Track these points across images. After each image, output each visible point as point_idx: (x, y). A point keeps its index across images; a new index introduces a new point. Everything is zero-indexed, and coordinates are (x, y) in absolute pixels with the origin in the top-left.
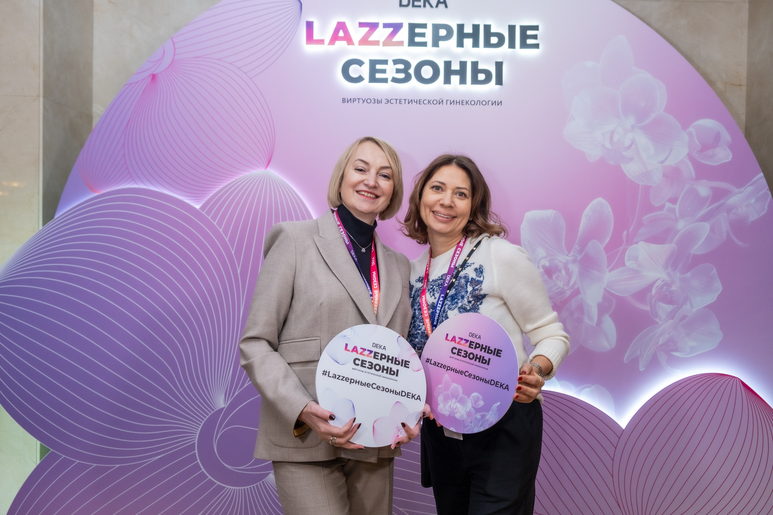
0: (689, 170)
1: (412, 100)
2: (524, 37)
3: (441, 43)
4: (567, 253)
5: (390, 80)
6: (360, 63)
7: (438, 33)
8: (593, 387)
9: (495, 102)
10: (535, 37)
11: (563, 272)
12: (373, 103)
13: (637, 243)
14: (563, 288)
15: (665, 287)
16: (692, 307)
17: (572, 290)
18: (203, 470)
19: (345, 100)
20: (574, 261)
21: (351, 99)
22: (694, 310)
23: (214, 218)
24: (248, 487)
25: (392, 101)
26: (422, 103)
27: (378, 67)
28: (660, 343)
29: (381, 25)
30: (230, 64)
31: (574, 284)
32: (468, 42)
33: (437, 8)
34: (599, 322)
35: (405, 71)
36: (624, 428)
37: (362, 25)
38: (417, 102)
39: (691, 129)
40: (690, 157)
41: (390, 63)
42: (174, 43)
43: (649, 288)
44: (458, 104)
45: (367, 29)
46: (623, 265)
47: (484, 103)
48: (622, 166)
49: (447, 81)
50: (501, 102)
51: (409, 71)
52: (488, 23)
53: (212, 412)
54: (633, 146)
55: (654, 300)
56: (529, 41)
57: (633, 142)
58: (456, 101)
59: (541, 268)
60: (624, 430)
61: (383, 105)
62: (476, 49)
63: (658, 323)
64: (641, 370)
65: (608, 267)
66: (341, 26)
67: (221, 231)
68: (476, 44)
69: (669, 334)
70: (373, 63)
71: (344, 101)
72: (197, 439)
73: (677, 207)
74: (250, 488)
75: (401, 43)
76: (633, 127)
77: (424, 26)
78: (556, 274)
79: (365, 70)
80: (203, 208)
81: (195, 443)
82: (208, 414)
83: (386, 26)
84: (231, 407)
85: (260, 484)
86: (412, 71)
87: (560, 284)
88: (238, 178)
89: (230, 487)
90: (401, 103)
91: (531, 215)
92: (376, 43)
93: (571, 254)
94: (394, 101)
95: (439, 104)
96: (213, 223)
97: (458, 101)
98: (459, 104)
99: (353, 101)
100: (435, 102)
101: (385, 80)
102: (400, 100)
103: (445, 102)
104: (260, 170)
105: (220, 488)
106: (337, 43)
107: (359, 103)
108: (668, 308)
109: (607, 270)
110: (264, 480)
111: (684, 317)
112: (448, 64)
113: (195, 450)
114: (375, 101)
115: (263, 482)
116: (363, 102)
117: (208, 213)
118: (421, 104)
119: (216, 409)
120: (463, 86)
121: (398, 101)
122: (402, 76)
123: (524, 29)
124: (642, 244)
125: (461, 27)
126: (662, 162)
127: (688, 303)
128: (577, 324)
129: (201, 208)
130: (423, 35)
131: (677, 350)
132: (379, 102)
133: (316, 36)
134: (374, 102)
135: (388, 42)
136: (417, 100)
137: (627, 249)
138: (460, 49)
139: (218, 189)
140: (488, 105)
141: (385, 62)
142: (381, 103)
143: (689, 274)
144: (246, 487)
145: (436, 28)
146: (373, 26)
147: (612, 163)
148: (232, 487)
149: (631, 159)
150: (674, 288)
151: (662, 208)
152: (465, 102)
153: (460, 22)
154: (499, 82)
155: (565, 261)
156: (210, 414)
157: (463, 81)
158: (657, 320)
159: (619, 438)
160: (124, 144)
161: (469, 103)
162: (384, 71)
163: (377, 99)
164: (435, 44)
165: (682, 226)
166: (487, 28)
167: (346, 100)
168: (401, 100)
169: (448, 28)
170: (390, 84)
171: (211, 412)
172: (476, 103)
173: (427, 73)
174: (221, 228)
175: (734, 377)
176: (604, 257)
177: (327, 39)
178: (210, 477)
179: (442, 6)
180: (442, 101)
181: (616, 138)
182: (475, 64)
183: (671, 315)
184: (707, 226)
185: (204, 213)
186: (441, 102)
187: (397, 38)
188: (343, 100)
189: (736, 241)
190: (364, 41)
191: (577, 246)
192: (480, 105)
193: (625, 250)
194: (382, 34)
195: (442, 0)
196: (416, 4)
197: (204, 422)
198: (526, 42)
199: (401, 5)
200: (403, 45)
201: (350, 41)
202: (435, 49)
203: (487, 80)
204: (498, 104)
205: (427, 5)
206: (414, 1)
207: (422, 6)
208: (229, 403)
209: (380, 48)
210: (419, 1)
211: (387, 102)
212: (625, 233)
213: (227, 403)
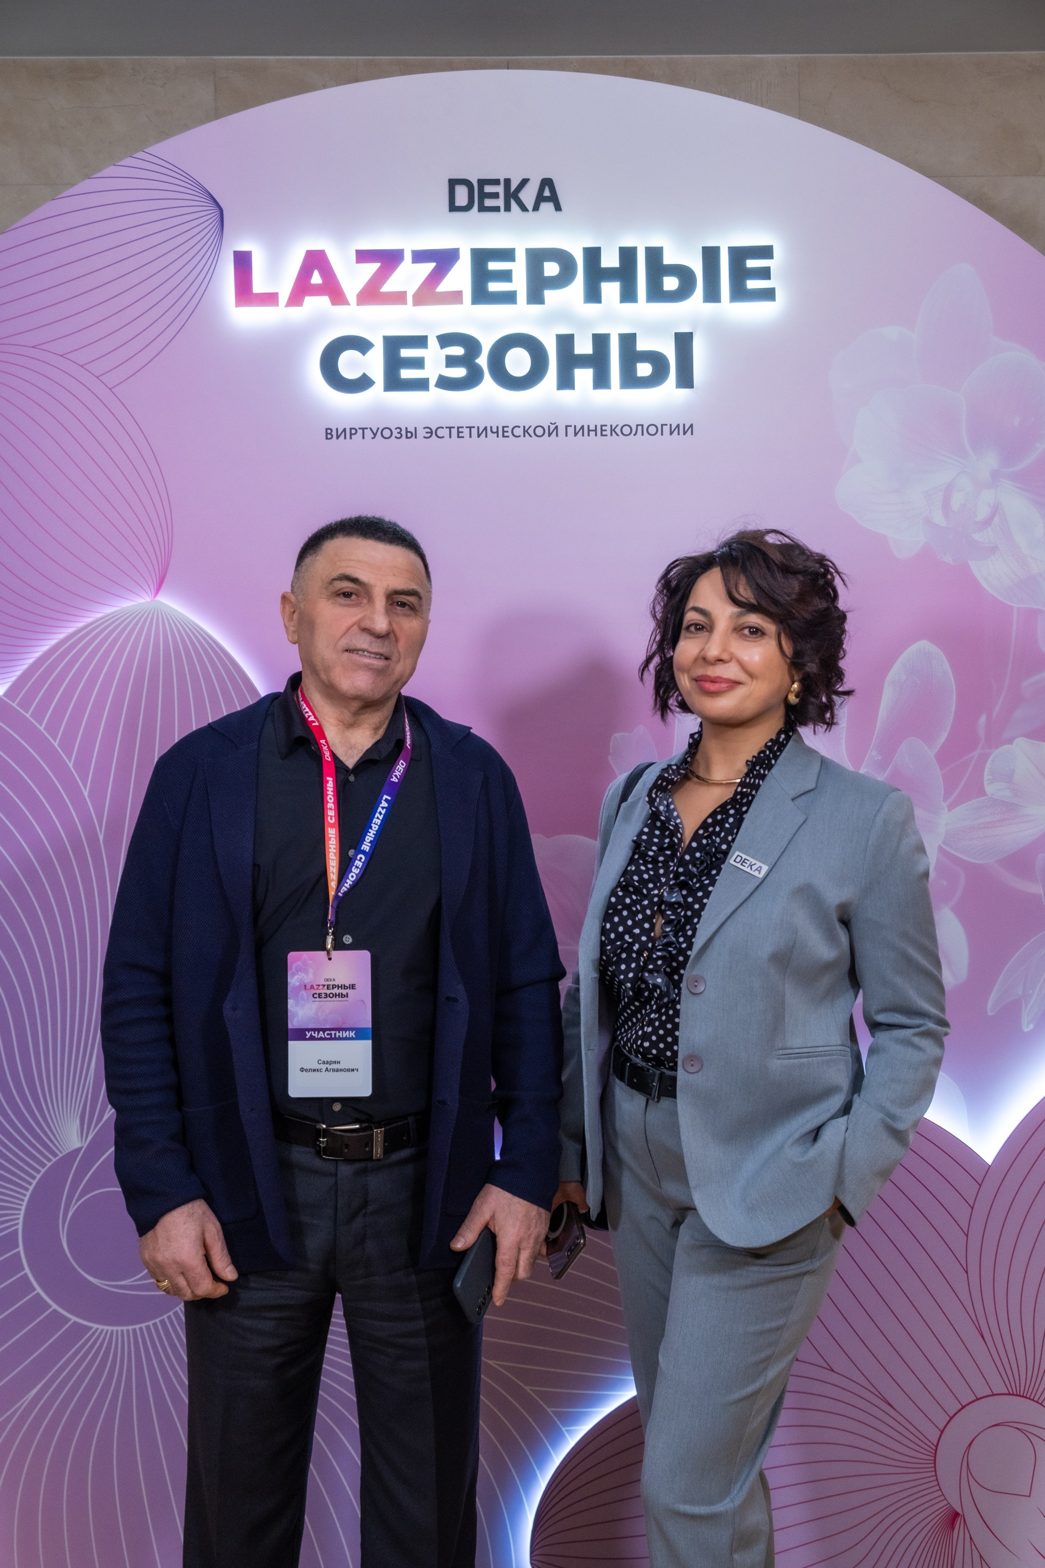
1: (486, 428)
2: (739, 274)
3: (548, 294)
5: (432, 383)
6: (361, 345)
7: (541, 269)
9: (678, 426)
10: (765, 273)
12: (396, 437)
13: (1010, 741)
18: (39, 1290)
19: (330, 434)
21: (345, 430)
23: (39, 715)
24: (143, 1325)
25: (440, 432)
26: (510, 434)
27: (406, 353)
29: (408, 256)
30: (62, 356)
32: (611, 289)
33: (535, 212)
35: (468, 360)
36: (990, 1162)
37: (363, 256)
38: (497, 432)
41: (433, 343)
44: (592, 434)
45: (375, 266)
46: (982, 792)
47: (652, 430)
48: (973, 566)
49: (566, 382)
50: (691, 426)
51: (478, 361)
52: (654, 243)
53: (54, 1160)
54: (996, 519)
56: (752, 284)
57: (996, 510)
58: (589, 426)
60: (990, 1166)
61: (419, 441)
62: (629, 306)
64: (1026, 1030)
65: (945, 800)
66: (315, 260)
67: (56, 744)
68: (629, 295)
70: (393, 344)
71: (329, 436)
72: (21, 1221)
74: (148, 1327)
75: (455, 297)
76: (995, 475)
77: (507, 255)
79: (375, 364)
80: (12, 692)
81: (16, 1231)
82: (43, 1165)
83: (420, 257)
84: (94, 1149)
85: (169, 1317)
86: (482, 361)
88: (90, 619)
89: (101, 1327)
90: (461, 435)
92: (399, 298)
94: (444, 432)
95: (550, 435)
96: (37, 728)
97: (592, 428)
98: (596, 435)
99: (351, 434)
100: (539, 431)
101: (421, 385)
102: (458, 428)
103: (562, 430)
104: (142, 601)
105: (79, 1331)
106: (309, 301)
107: (363, 438)
109: (944, 805)
112: (565, 342)
113: (18, 1246)
114: (400, 433)
116: (373, 436)
117: (25, 704)
118: (508, 437)
119: (61, 1152)
120: (602, 393)
121: (454, 431)
122: (460, 372)
123: (739, 255)
124: (1021, 741)
125: (593, 255)
129: (7, 693)
130: (506, 276)
132: (411, 434)
133: (259, 286)
134: (399, 436)
135: (427, 293)
136: (498, 427)
137: (988, 755)
138: (593, 307)
139: (45, 649)
140: (662, 434)
141: (420, 342)
142: (416, 437)
144: (137, 1327)
145: (536, 258)
146: (390, 259)
147: (948, 559)
148: (106, 1328)
149: (993, 549)
152: (608, 428)
153: (591, 244)
154: (686, 379)
156: (49, 1164)
157: (601, 381)
159: (980, 1185)
161: (618, 430)
162: (419, 363)
163: (406, 428)
164: (535, 296)
166: (654, 254)
167: (334, 433)
168: (460, 430)
169: (564, 259)
170: (434, 392)
171: (49, 1160)
172: (634, 432)
173: (518, 362)
174: (55, 739)
176: (936, 776)
177: (285, 293)
178: (55, 1306)
179: (547, 207)
180: (556, 428)
181: (957, 501)
185: (14, 705)
186: (552, 430)
187: (446, 285)
188: (327, 434)
190: (370, 295)
191: (874, 753)
192: (643, 435)
193: (983, 759)
194: (408, 276)
195: (547, 193)
196: (488, 203)
197: (34, 1182)
198: (744, 285)
199: (453, 208)
200: (461, 302)
201: (337, 295)
202: (536, 308)
203: (658, 376)
204: (685, 433)
205: (514, 204)
206: (483, 196)
207: (502, 208)
208: (90, 1138)
209: (408, 310)
210: (496, 196)
211: (429, 435)
212: (983, 719)
213: (87, 1137)
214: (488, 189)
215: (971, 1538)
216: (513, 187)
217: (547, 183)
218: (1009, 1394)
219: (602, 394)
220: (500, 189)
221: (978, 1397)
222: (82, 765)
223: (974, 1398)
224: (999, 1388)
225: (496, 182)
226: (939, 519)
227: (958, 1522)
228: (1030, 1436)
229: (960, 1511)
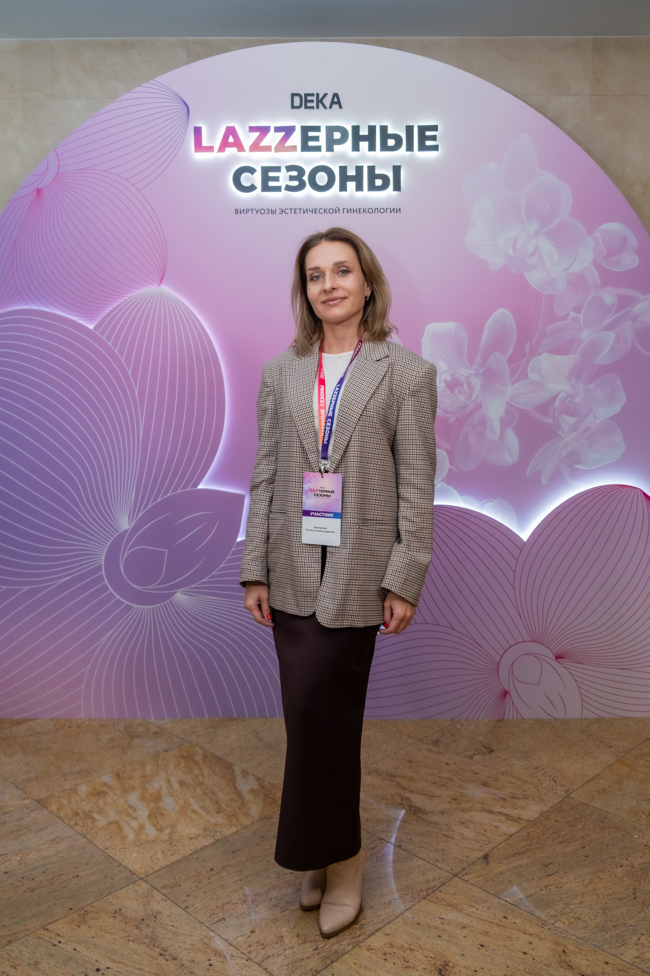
0: (594, 277)
1: (307, 210)
2: (423, 138)
3: (336, 147)
4: (469, 366)
5: (283, 188)
6: (252, 171)
7: (332, 136)
8: (495, 501)
9: (394, 209)
10: (434, 138)
11: (465, 386)
13: (540, 354)
14: (465, 402)
15: (569, 399)
16: (595, 418)
17: (474, 404)
18: (111, 590)
20: (476, 375)
21: (244, 210)
22: (598, 421)
23: (108, 338)
24: (156, 606)
25: (286, 211)
26: (318, 212)
27: (271, 174)
28: (563, 455)
29: (272, 129)
30: (117, 175)
31: (477, 398)
32: (364, 145)
33: (330, 109)
34: (502, 437)
35: (299, 178)
36: (525, 541)
37: (252, 129)
38: (312, 211)
39: (597, 234)
40: (595, 263)
41: (283, 170)
42: (57, 155)
43: (552, 400)
44: (355, 212)
45: (257, 134)
46: (526, 377)
47: (382, 211)
48: (526, 274)
49: (343, 188)
50: (400, 209)
51: (303, 178)
52: (384, 124)
53: (117, 534)
54: (537, 253)
55: (557, 413)
56: (428, 143)
57: (537, 249)
58: (353, 209)
59: (443, 382)
61: (277, 215)
62: (372, 153)
63: (561, 436)
64: (543, 483)
65: (510, 380)
66: (231, 131)
67: (116, 351)
68: (372, 148)
69: (572, 447)
70: (265, 170)
71: (237, 213)
72: (103, 560)
73: (581, 316)
75: (294, 148)
76: (537, 232)
77: (317, 129)
78: (458, 388)
79: (257, 179)
80: (96, 328)
81: (101, 565)
82: (113, 536)
83: (277, 129)
84: (136, 529)
85: (168, 603)
86: (306, 178)
87: (462, 398)
88: (130, 296)
89: (138, 606)
90: (296, 212)
91: (433, 328)
92: (268, 149)
93: (474, 367)
94: (288, 211)
95: (336, 212)
96: (107, 343)
97: (355, 209)
98: (357, 213)
99: (247, 212)
100: (331, 211)
101: (278, 189)
103: (341, 211)
104: (153, 287)
105: (128, 608)
106: (227, 149)
107: (252, 213)
108: (571, 420)
109: (510, 383)
110: (171, 599)
111: (587, 429)
112: (343, 170)
113: (102, 571)
114: (268, 211)
115: (170, 601)
116: (256, 212)
117: (103, 333)
119: (120, 531)
121: (293, 211)
122: (295, 183)
123: (422, 129)
124: (545, 355)
125: (356, 129)
126: (566, 270)
127: (592, 415)
128: (479, 439)
129: (94, 329)
130: (316, 139)
131: (579, 462)
132: (273, 212)
133: (205, 143)
134: (268, 213)
135: (281, 146)
136: (312, 209)
137: (530, 361)
138: (356, 153)
139: (111, 309)
140: (387, 212)
141: (278, 169)
142: (276, 213)
143: (592, 385)
144: (154, 606)
145: (330, 130)
146: (264, 131)
147: (514, 271)
148: (140, 606)
149: (535, 267)
150: (577, 400)
151: (565, 317)
152: (362, 210)
153: (355, 124)
154: (397, 187)
155: (467, 375)
156: (115, 536)
157: (359, 188)
158: (560, 433)
159: (521, 551)
160: (12, 263)
161: (367, 211)
162: (277, 179)
163: (271, 209)
164: (330, 148)
165: (586, 335)
166: (384, 129)
167: (239, 211)
168: (296, 210)
169: (343, 131)
170: (284, 192)
171: (115, 534)
172: (374, 211)
173: (322, 178)
174: (116, 349)
175: (635, 488)
176: (506, 370)
177: (217, 145)
178: (118, 597)
179: (336, 107)
180: (339, 209)
181: (519, 244)
182: (371, 169)
183: (574, 428)
184: (612, 335)
185: (98, 333)
186: (337, 211)
187: (289, 143)
188: (236, 211)
189: (641, 349)
190: (256, 147)
191: (479, 359)
192: (378, 213)
193: (528, 362)
194: (272, 139)
195: (336, 100)
196: (309, 104)
197: (109, 544)
198: (425, 143)
199: (293, 107)
200: (296, 151)
201: (240, 148)
202: (330, 153)
203: (385, 186)
204: (397, 212)
205: (320, 105)
206: (307, 101)
207: (315, 107)
208: (133, 524)
209: (272, 154)
210: (312, 101)
211: (281, 212)
212: (528, 344)
213: (131, 524)
214: (309, 98)
215: (513, 702)
216: (320, 97)
217: (336, 95)
218: (531, 641)
219: (359, 194)
220: (314, 98)
221: (518, 642)
222: (128, 361)
223: (516, 643)
224: (527, 638)
225: (312, 95)
226: (511, 252)
227: (508, 695)
228: (541, 660)
229: (508, 690)
